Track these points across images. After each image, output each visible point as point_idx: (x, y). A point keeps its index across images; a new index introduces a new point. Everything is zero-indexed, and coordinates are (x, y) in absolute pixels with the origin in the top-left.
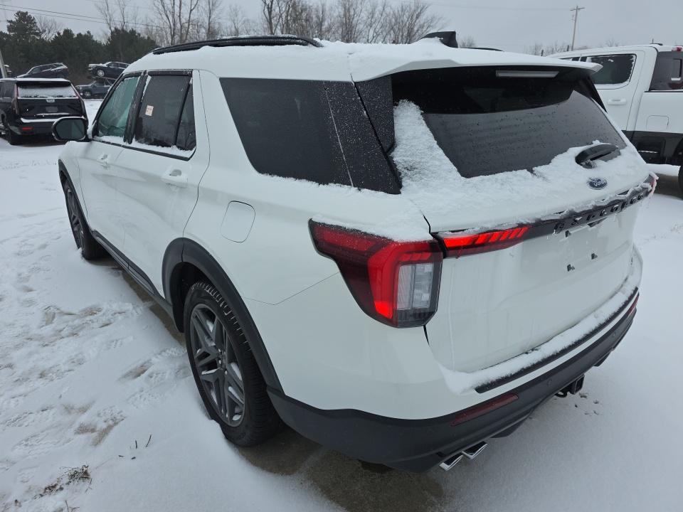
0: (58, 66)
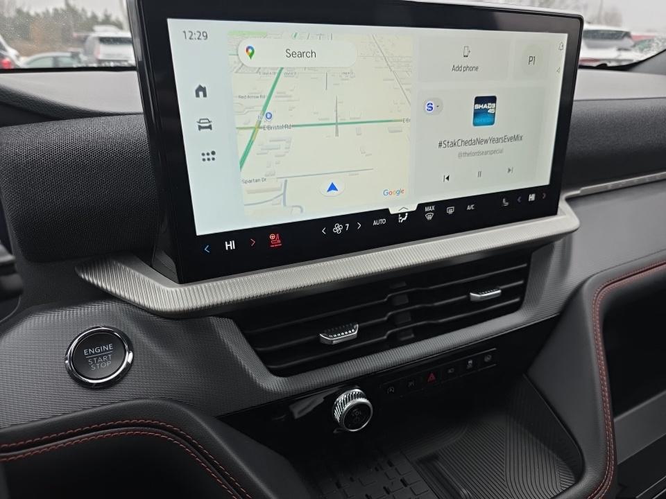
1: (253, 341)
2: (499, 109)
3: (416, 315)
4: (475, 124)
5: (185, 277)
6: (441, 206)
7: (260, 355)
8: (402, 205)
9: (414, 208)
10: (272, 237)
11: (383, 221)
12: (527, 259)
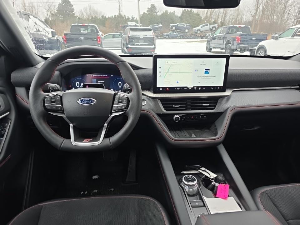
0: (159, 25)
1: (163, 104)
2: (210, 71)
3: (192, 106)
4: (205, 74)
5: (155, 93)
6: (198, 87)
7: (162, 104)
8: (190, 86)
9: (192, 87)
10: (167, 89)
11: (186, 89)
12: (218, 100)
